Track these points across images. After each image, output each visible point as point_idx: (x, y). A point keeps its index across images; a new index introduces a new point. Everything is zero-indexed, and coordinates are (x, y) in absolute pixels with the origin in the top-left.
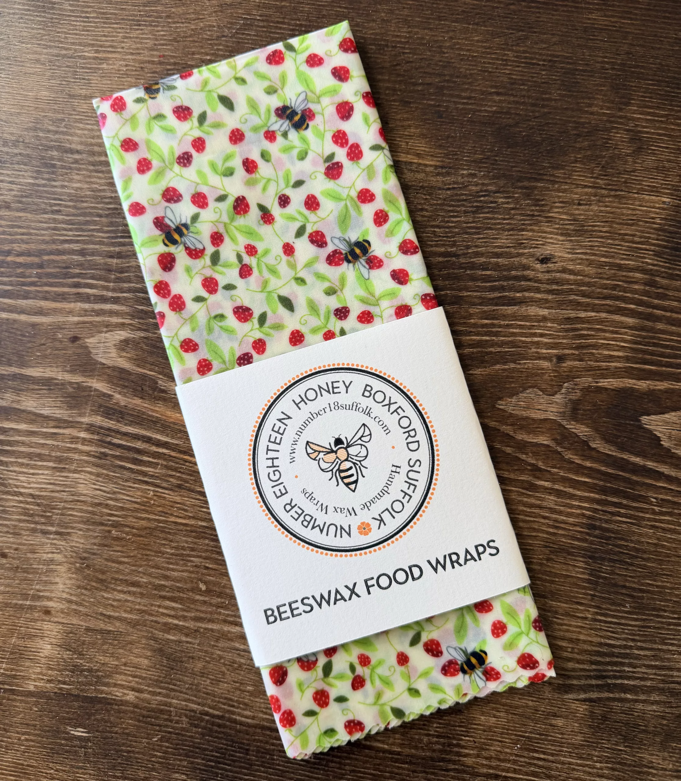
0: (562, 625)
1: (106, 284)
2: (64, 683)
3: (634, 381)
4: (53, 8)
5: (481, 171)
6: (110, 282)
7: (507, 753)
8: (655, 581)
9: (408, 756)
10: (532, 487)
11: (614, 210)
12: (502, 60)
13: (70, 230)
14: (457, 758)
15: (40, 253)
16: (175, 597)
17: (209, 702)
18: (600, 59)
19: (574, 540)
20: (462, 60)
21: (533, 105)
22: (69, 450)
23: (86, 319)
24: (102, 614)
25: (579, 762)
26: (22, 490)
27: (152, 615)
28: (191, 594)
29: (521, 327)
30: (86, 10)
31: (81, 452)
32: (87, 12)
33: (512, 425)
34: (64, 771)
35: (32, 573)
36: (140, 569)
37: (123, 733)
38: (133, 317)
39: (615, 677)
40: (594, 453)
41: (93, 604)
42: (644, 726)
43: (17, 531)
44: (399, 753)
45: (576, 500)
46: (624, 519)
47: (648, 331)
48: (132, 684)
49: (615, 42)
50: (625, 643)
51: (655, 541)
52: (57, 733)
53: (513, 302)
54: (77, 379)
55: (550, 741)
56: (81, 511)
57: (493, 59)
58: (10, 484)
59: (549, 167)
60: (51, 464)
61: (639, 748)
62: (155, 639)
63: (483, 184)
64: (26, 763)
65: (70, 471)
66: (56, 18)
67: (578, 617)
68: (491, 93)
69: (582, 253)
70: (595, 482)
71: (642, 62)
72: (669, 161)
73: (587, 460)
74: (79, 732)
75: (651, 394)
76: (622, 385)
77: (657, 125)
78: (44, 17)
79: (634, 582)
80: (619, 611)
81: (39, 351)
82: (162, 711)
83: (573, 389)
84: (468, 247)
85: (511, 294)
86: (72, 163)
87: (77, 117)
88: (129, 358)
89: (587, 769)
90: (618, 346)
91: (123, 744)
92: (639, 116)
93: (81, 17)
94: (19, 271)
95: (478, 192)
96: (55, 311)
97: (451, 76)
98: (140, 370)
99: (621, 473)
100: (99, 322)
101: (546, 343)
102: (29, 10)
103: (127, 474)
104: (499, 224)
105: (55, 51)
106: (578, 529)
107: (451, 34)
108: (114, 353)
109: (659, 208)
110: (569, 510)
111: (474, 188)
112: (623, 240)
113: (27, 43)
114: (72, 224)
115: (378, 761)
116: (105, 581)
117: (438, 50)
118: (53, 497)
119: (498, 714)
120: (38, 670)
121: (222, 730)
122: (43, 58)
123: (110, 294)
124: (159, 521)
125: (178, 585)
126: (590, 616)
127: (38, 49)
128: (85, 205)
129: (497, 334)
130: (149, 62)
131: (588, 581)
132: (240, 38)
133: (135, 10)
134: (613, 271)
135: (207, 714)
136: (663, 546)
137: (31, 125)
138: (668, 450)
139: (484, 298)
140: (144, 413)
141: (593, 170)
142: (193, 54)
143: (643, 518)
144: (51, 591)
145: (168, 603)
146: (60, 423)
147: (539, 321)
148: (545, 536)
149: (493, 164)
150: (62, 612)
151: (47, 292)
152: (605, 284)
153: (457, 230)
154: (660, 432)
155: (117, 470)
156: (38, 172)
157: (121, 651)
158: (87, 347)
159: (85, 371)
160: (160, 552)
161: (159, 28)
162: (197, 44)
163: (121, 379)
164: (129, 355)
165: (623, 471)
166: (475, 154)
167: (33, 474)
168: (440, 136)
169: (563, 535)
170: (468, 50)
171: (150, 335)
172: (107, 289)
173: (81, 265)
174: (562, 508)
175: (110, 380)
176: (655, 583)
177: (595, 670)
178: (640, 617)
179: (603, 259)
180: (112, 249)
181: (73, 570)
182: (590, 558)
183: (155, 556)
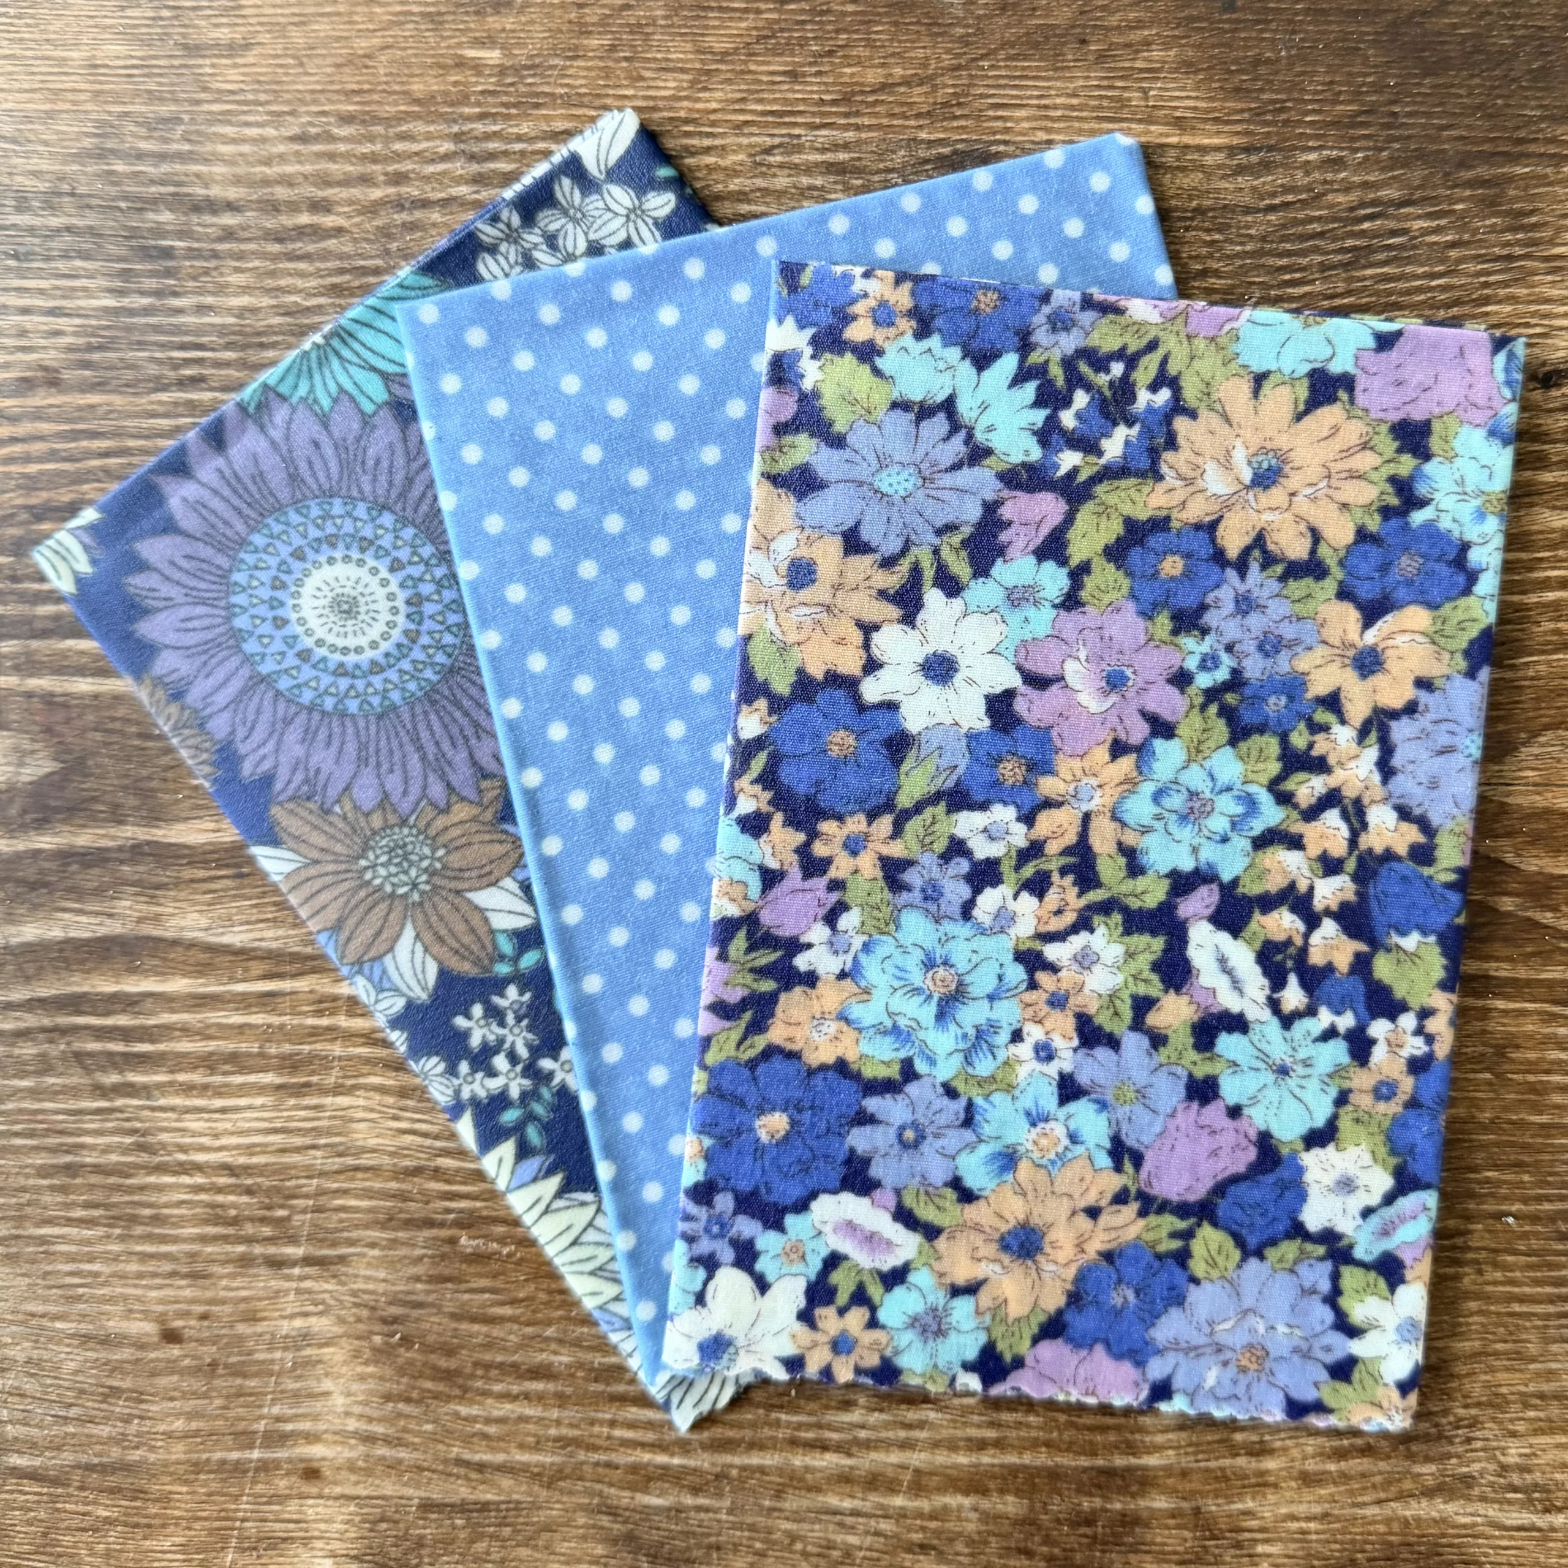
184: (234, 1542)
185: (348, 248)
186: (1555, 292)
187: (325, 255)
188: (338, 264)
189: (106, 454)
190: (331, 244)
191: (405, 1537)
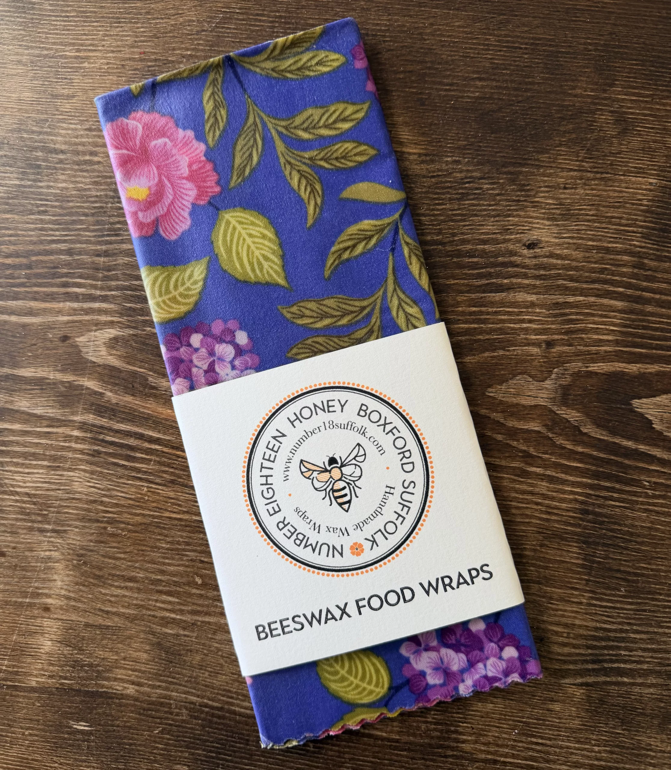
0: (557, 610)
1: (94, 283)
2: (66, 678)
3: (624, 365)
4: (33, 9)
5: (465, 158)
6: (98, 280)
7: (505, 738)
8: (649, 564)
9: (406, 743)
10: (524, 474)
11: (599, 193)
12: (484, 45)
13: (57, 230)
14: (455, 745)
15: (28, 254)
16: (171, 591)
17: (208, 694)
18: (583, 41)
19: (567, 526)
20: (443, 46)
21: (516, 89)
22: (63, 448)
23: (75, 318)
24: (100, 610)
25: (577, 746)
26: (18, 490)
27: (149, 609)
28: (187, 588)
29: (509, 314)
30: (66, 9)
31: (75, 450)
32: (67, 11)
33: (502, 412)
34: (68, 764)
35: (30, 571)
36: (137, 565)
37: (125, 726)
38: (121, 315)
39: (612, 661)
40: (585, 438)
41: (92, 600)
42: (643, 709)
43: (14, 530)
44: (397, 741)
45: (568, 485)
46: (617, 504)
47: (637, 314)
48: (132, 678)
49: (598, 23)
50: (620, 627)
51: (649, 525)
52: (60, 727)
53: (500, 289)
54: (69, 378)
55: (548, 725)
56: (77, 508)
57: (474, 44)
58: (6, 484)
59: (534, 152)
60: (45, 463)
61: (637, 731)
62: (153, 633)
63: (468, 171)
64: (30, 758)
65: (64, 469)
66: (37, 19)
67: (573, 602)
68: (473, 79)
69: (569, 238)
70: (587, 467)
71: (626, 42)
72: (655, 141)
73: (578, 445)
74: (82, 726)
75: (641, 377)
76: (612, 369)
77: (643, 105)
78: (25, 18)
79: (629, 566)
80: (614, 595)
81: (30, 351)
82: (162, 704)
83: (563, 374)
84: (454, 235)
85: (499, 281)
86: (57, 163)
87: (60, 117)
88: (120, 356)
89: (585, 753)
90: (607, 329)
91: (125, 737)
92: (624, 97)
93: (61, 16)
94: (8, 272)
95: (462, 179)
96: (45, 311)
97: (432, 62)
98: (131, 367)
99: (613, 457)
100: (88, 321)
101: (535, 329)
102: (9, 11)
103: (121, 471)
104: (485, 210)
105: (37, 52)
106: (571, 514)
107: (431, 20)
108: (103, 351)
109: (646, 190)
110: (562, 496)
111: (458, 175)
112: (610, 223)
113: (9, 45)
114: (59, 224)
115: (377, 749)
116: (102, 577)
117: (419, 36)
118: (49, 496)
119: (495, 700)
120: (40, 666)
121: (222, 721)
122: (25, 59)
123: (98, 293)
124: (154, 517)
125: (174, 579)
126: (585, 601)
127: (20, 51)
128: (71, 204)
129: (484, 321)
130: (130, 59)
131: (583, 566)
132: (220, 32)
133: (114, 8)
134: (600, 255)
135: (206, 706)
136: (657, 530)
137: (15, 126)
138: (660, 433)
139: (471, 286)
140: (135, 410)
141: (578, 153)
142: (174, 49)
143: (637, 502)
144: (50, 588)
145: (164, 597)
146: (53, 422)
147: (527, 307)
148: (538, 522)
149: (477, 150)
150: (62, 609)
151: (36, 292)
152: (593, 268)
153: (442, 218)
154: (652, 415)
155: (111, 467)
156: (23, 173)
157: (120, 646)
158: (77, 346)
159: (75, 370)
160: (156, 547)
161: (139, 25)
162: (176, 40)
163: (112, 377)
164: (119, 353)
165: (616, 455)
166: (459, 140)
167: (28, 473)
168: (424, 123)
169: (558, 522)
170: (449, 36)
171: (139, 332)
172: (95, 287)
173: (68, 265)
174: (554, 494)
175: (101, 378)
176: (649, 566)
177: (591, 654)
178: (635, 601)
179: (590, 243)
180: (99, 247)
181: (71, 567)
182: (584, 543)
183: (151, 551)
184: (16, 632)
185: (101, 169)
186: (535, 215)
187: (94, 171)
188: (97, 174)
189: (11, 236)
190: (96, 167)
191: (78, 636)
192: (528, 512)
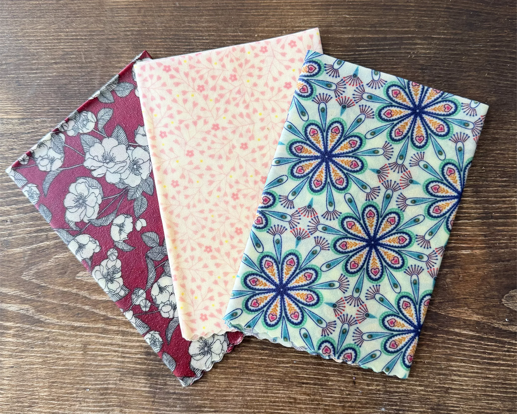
5: (49, 118)
10: (105, 331)
18: (123, 29)
19: (137, 364)
20: (30, 43)
21: (81, 67)
33: (88, 290)
45: (135, 336)
49: (133, 16)
57: (51, 40)
63: (52, 127)
68: (52, 64)
71: (153, 27)
79: (181, 389)
97: (24, 55)
106: (139, 356)
107: (22, 27)
110: (131, 344)
111: (46, 130)
117: (15, 38)
131: (149, 392)
148: (116, 364)
149: (57, 112)
166: (44, 107)
168: (21, 97)
170: (34, 36)
174: (127, 343)
182: (149, 375)
192: (109, 358)
